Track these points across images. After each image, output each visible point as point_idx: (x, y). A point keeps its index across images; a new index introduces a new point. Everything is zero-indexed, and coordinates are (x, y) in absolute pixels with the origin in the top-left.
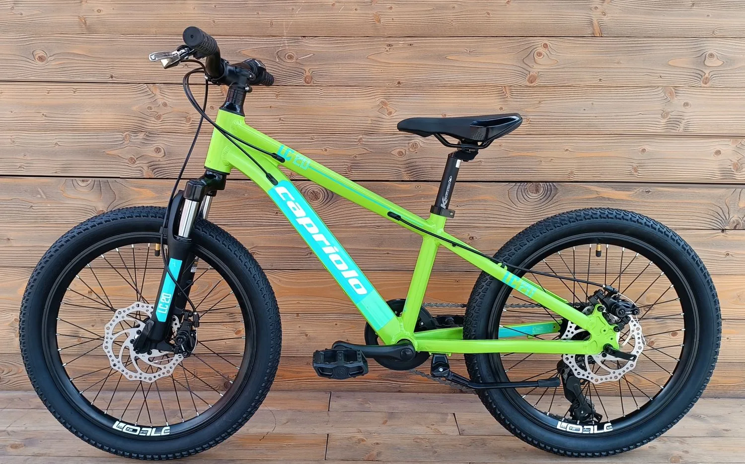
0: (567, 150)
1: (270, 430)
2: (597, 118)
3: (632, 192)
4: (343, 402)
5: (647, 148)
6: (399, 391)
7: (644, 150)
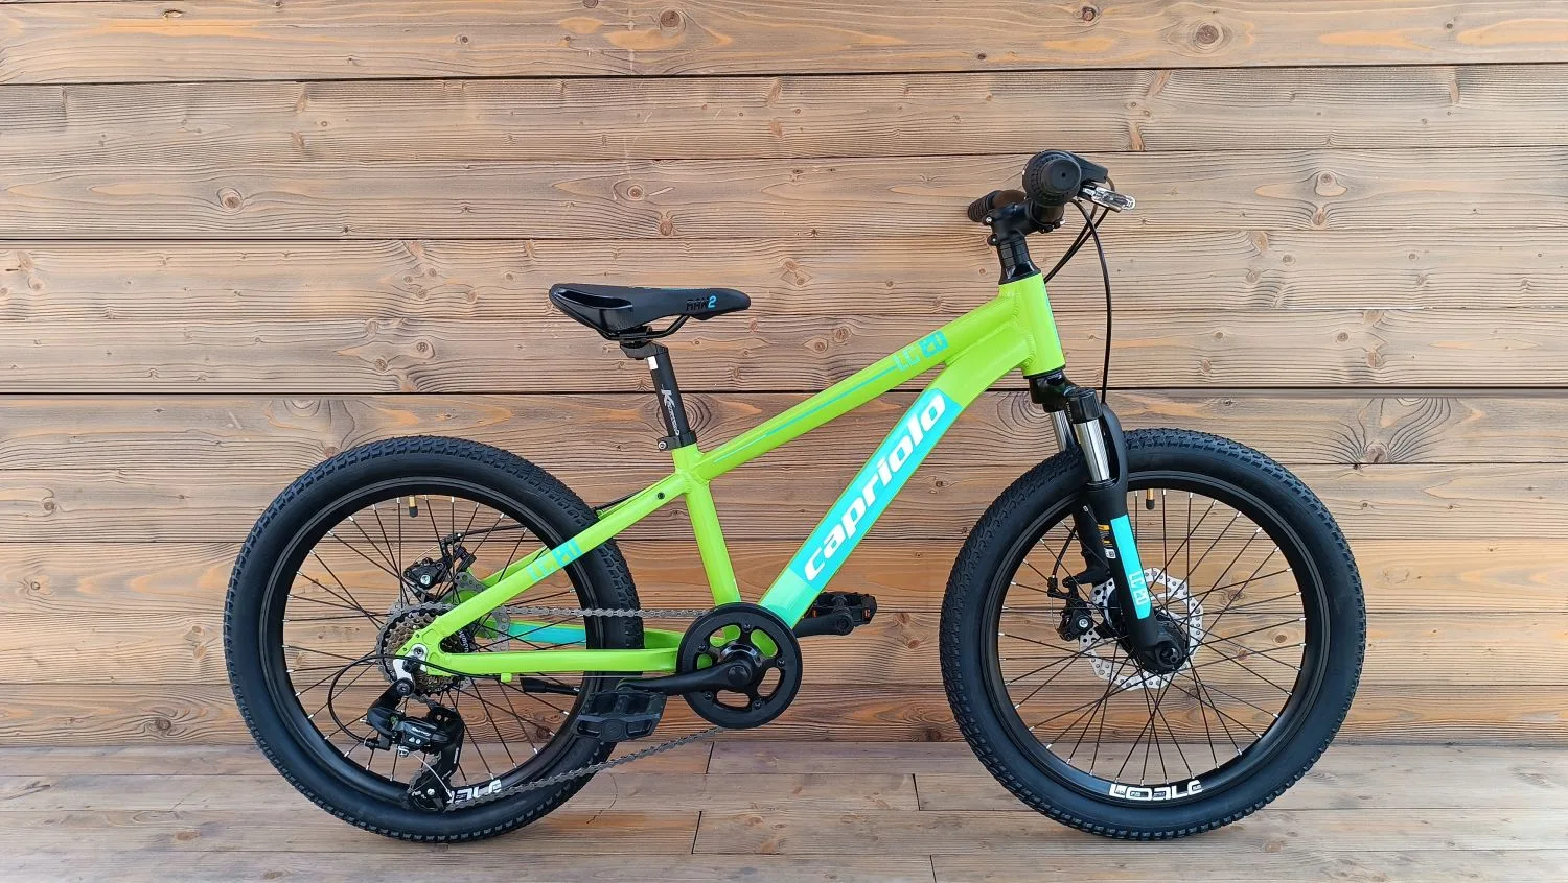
0: (1092, 337)
1: (606, 806)
2: (1140, 283)
3: (1201, 405)
4: (732, 758)
5: (1225, 331)
6: (827, 740)
7: (1219, 335)
